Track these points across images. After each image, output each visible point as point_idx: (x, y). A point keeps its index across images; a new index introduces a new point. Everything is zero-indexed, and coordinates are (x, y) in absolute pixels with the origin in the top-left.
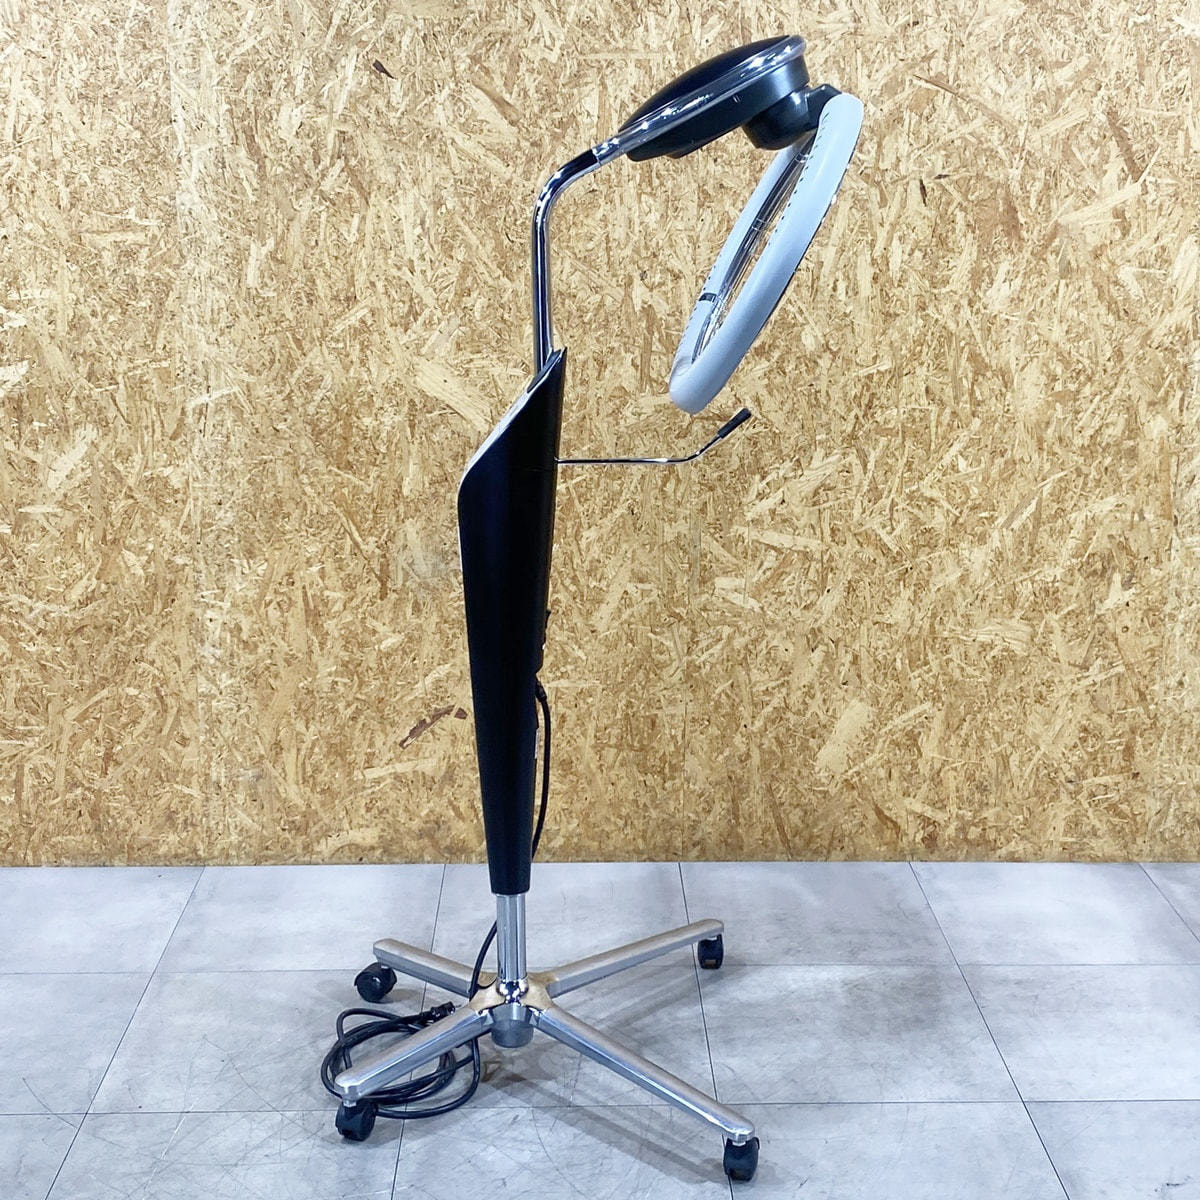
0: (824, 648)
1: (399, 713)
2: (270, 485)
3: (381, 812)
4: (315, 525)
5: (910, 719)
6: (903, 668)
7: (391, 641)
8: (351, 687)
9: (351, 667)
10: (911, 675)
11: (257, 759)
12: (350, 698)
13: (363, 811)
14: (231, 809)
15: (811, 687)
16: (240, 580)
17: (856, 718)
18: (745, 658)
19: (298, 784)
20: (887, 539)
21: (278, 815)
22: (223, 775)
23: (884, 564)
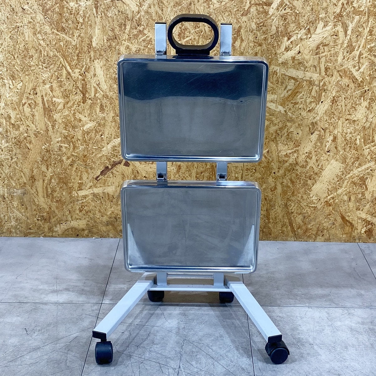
0: (318, 133)
1: (94, 163)
2: (21, 40)
3: (87, 212)
4: (47, 62)
5: (362, 171)
6: (360, 144)
7: (89, 125)
8: (69, 149)
9: (69, 138)
10: (365, 148)
11: (23, 184)
12: (69, 155)
13: (78, 212)
14: (11, 209)
15: (310, 153)
16: (8, 91)
17: (334, 169)
18: (275, 138)
19: (44, 198)
20: (356, 74)
21: (35, 213)
22: (6, 192)
23: (353, 88)
